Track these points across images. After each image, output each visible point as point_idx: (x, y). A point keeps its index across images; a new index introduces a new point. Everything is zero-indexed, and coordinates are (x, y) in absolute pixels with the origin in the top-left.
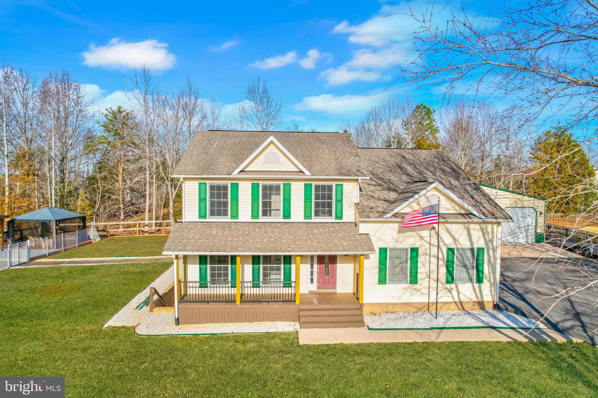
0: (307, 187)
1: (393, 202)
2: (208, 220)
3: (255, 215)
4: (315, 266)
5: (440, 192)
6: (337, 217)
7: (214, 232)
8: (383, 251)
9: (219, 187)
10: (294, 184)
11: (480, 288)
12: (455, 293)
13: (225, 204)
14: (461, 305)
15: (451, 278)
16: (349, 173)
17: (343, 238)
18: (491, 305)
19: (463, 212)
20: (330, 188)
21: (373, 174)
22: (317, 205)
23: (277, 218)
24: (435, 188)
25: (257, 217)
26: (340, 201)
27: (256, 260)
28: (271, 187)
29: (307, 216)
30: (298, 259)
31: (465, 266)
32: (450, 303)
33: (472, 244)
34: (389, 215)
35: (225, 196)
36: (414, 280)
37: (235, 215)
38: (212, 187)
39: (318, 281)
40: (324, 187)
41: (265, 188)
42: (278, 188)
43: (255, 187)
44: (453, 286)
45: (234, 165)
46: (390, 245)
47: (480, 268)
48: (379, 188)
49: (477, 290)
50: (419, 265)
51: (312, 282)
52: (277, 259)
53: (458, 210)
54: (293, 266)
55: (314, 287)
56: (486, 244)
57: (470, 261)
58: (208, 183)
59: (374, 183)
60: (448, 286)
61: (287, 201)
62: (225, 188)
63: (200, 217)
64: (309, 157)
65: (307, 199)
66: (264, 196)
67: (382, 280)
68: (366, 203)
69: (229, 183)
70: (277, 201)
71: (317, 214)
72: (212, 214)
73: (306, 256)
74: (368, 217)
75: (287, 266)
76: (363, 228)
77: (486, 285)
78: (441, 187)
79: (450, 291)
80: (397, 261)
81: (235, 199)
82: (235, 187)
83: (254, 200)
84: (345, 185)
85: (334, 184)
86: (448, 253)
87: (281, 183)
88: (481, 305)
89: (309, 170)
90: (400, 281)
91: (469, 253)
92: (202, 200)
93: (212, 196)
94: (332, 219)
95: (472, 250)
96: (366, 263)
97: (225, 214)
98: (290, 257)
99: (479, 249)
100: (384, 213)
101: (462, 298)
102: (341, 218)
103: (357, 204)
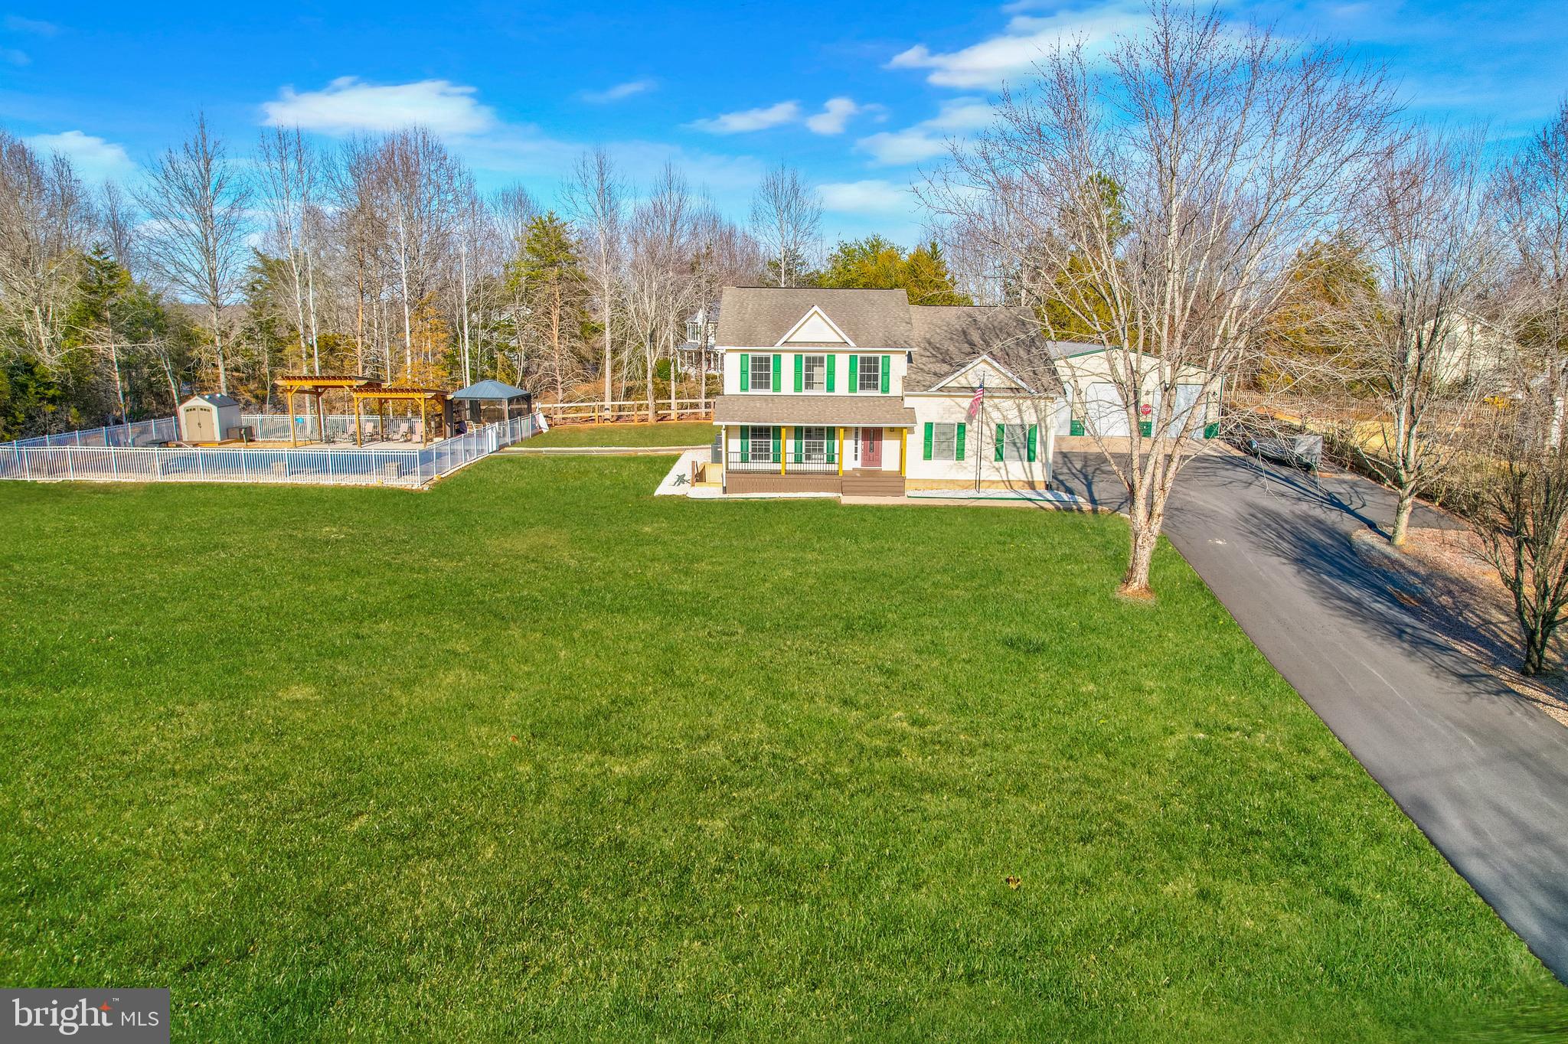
0: (853, 359)
1: (940, 376)
2: (749, 393)
3: (798, 388)
4: (860, 442)
5: (990, 364)
6: (883, 391)
7: (758, 405)
8: (929, 426)
9: (761, 359)
10: (837, 356)
11: (1030, 467)
12: (1003, 471)
13: (767, 376)
14: (1009, 484)
15: (999, 456)
16: (896, 344)
17: (888, 412)
18: (1043, 486)
19: (1013, 386)
20: (876, 360)
21: (930, 343)
22: (862, 378)
23: (819, 391)
24: (984, 361)
25: (800, 390)
26: (886, 374)
27: (798, 432)
28: (814, 359)
29: (852, 389)
30: (842, 430)
31: (1015, 444)
32: (998, 482)
33: (1022, 420)
34: (933, 389)
35: (767, 368)
36: (960, 455)
37: (777, 388)
38: (754, 359)
39: (863, 459)
40: (869, 359)
41: (808, 359)
42: (821, 359)
43: (798, 359)
44: (1001, 464)
45: (775, 334)
46: (935, 420)
47: (1031, 447)
48: (932, 360)
49: (1028, 470)
50: (967, 441)
51: (856, 459)
52: (820, 431)
53: (1008, 384)
54: (837, 442)
55: (858, 464)
56: (1039, 420)
57: (1020, 439)
58: (750, 354)
59: (928, 354)
60: (996, 464)
61: (831, 373)
62: (767, 359)
63: (742, 389)
64: (855, 324)
65: (852, 372)
66: (808, 368)
67: (927, 456)
68: (914, 376)
69: (771, 355)
70: (820, 373)
71: (862, 387)
72: (754, 386)
73: (851, 428)
74: (912, 390)
75: (831, 442)
76: (909, 402)
77: (1037, 466)
78: (989, 360)
79: (998, 470)
80: (943, 438)
81: (778, 371)
82: (778, 358)
83: (797, 372)
84: (892, 357)
85: (880, 356)
86: (997, 432)
87: (825, 355)
88: (1031, 485)
89: (855, 340)
90: (946, 458)
91: (1019, 431)
92: (743, 372)
93: (754, 368)
94: (878, 393)
95: (1022, 426)
96: (909, 438)
97: (767, 386)
98: (834, 428)
99: (1030, 425)
100: (930, 387)
101: (1011, 478)
102: (888, 391)
103: (904, 378)
